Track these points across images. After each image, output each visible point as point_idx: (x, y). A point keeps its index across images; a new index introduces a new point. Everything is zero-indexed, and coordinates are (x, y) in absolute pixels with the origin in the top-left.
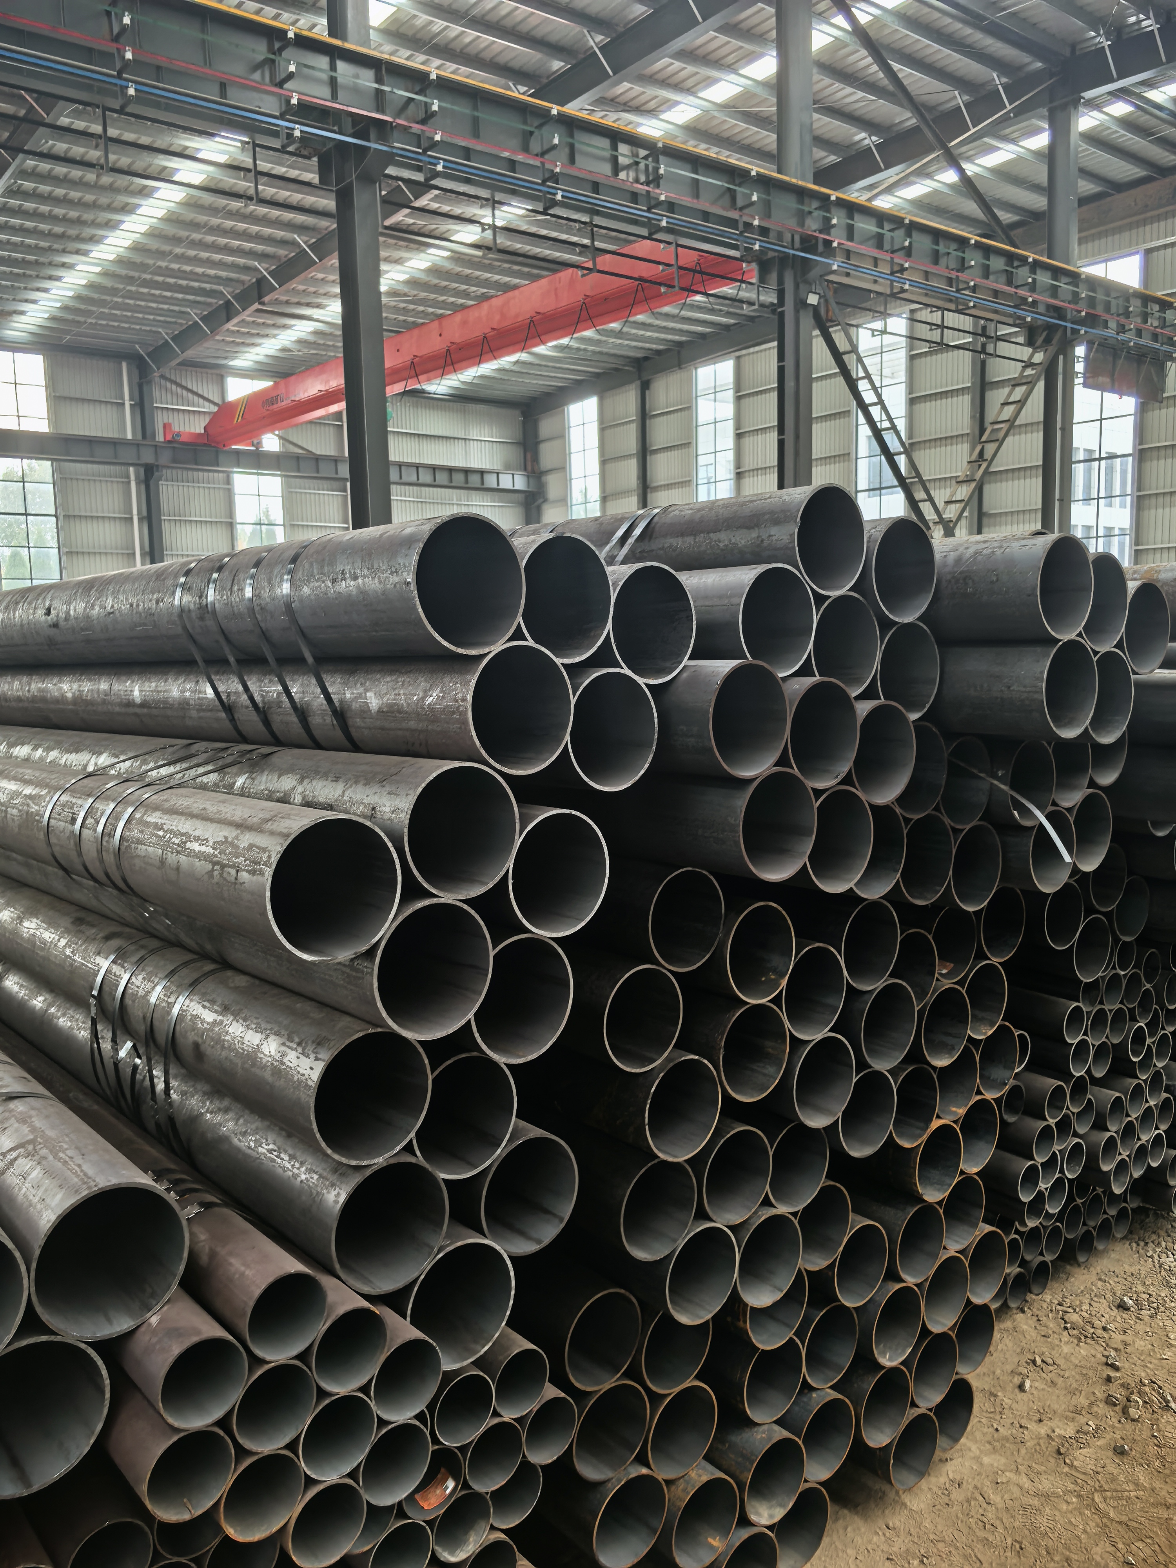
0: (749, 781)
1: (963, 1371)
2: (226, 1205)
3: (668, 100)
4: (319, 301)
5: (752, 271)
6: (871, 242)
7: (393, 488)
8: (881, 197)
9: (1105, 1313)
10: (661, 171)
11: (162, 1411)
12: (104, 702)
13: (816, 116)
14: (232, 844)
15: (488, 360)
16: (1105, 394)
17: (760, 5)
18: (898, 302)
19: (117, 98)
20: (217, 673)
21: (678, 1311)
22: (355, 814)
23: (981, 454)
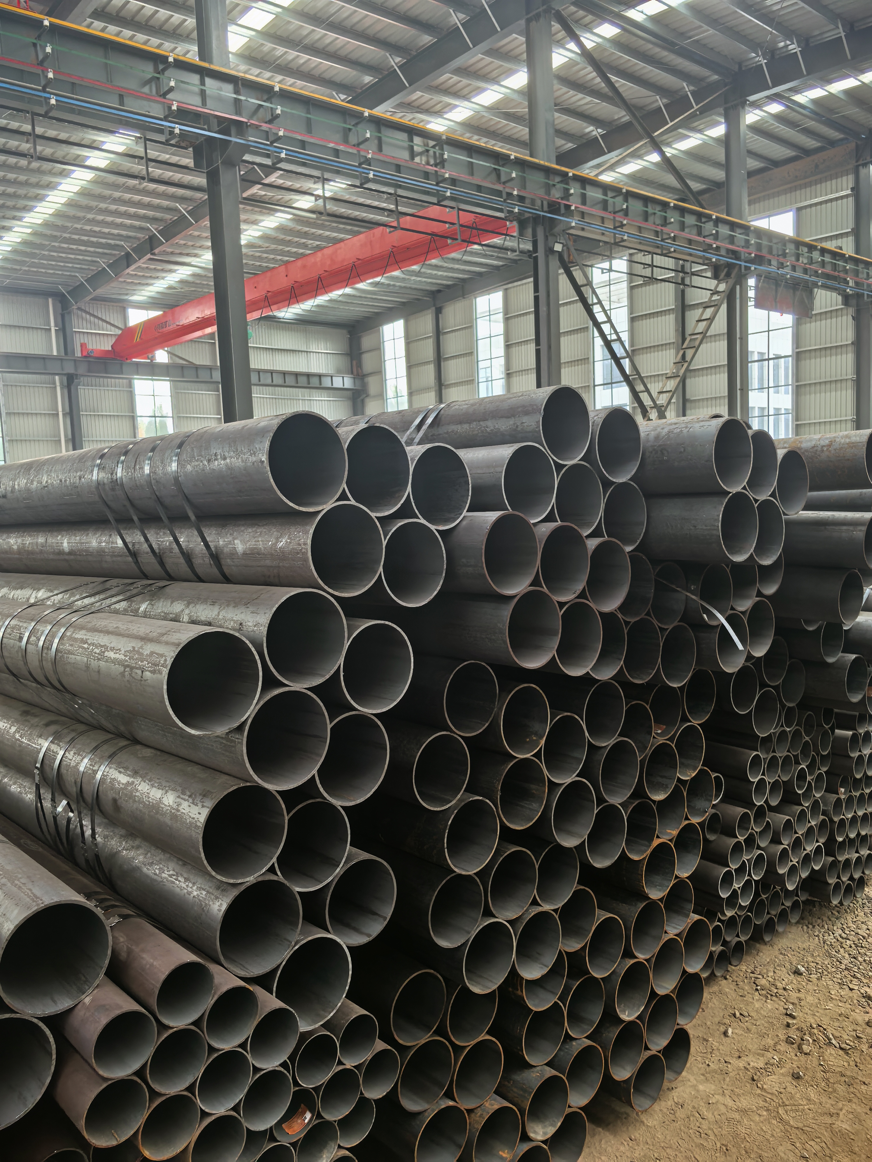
0: (512, 597)
1: (682, 1021)
2: (139, 916)
3: (450, 104)
4: (196, 252)
5: (513, 226)
6: (599, 206)
7: (254, 389)
8: (605, 173)
9: (786, 979)
10: (446, 156)
11: (95, 1065)
12: (41, 552)
13: (557, 115)
14: (138, 652)
15: (322, 294)
16: (771, 313)
17: (514, 35)
18: (621, 248)
19: (42, 107)
20: (125, 529)
21: (473, 985)
22: (227, 628)
23: (684, 356)
